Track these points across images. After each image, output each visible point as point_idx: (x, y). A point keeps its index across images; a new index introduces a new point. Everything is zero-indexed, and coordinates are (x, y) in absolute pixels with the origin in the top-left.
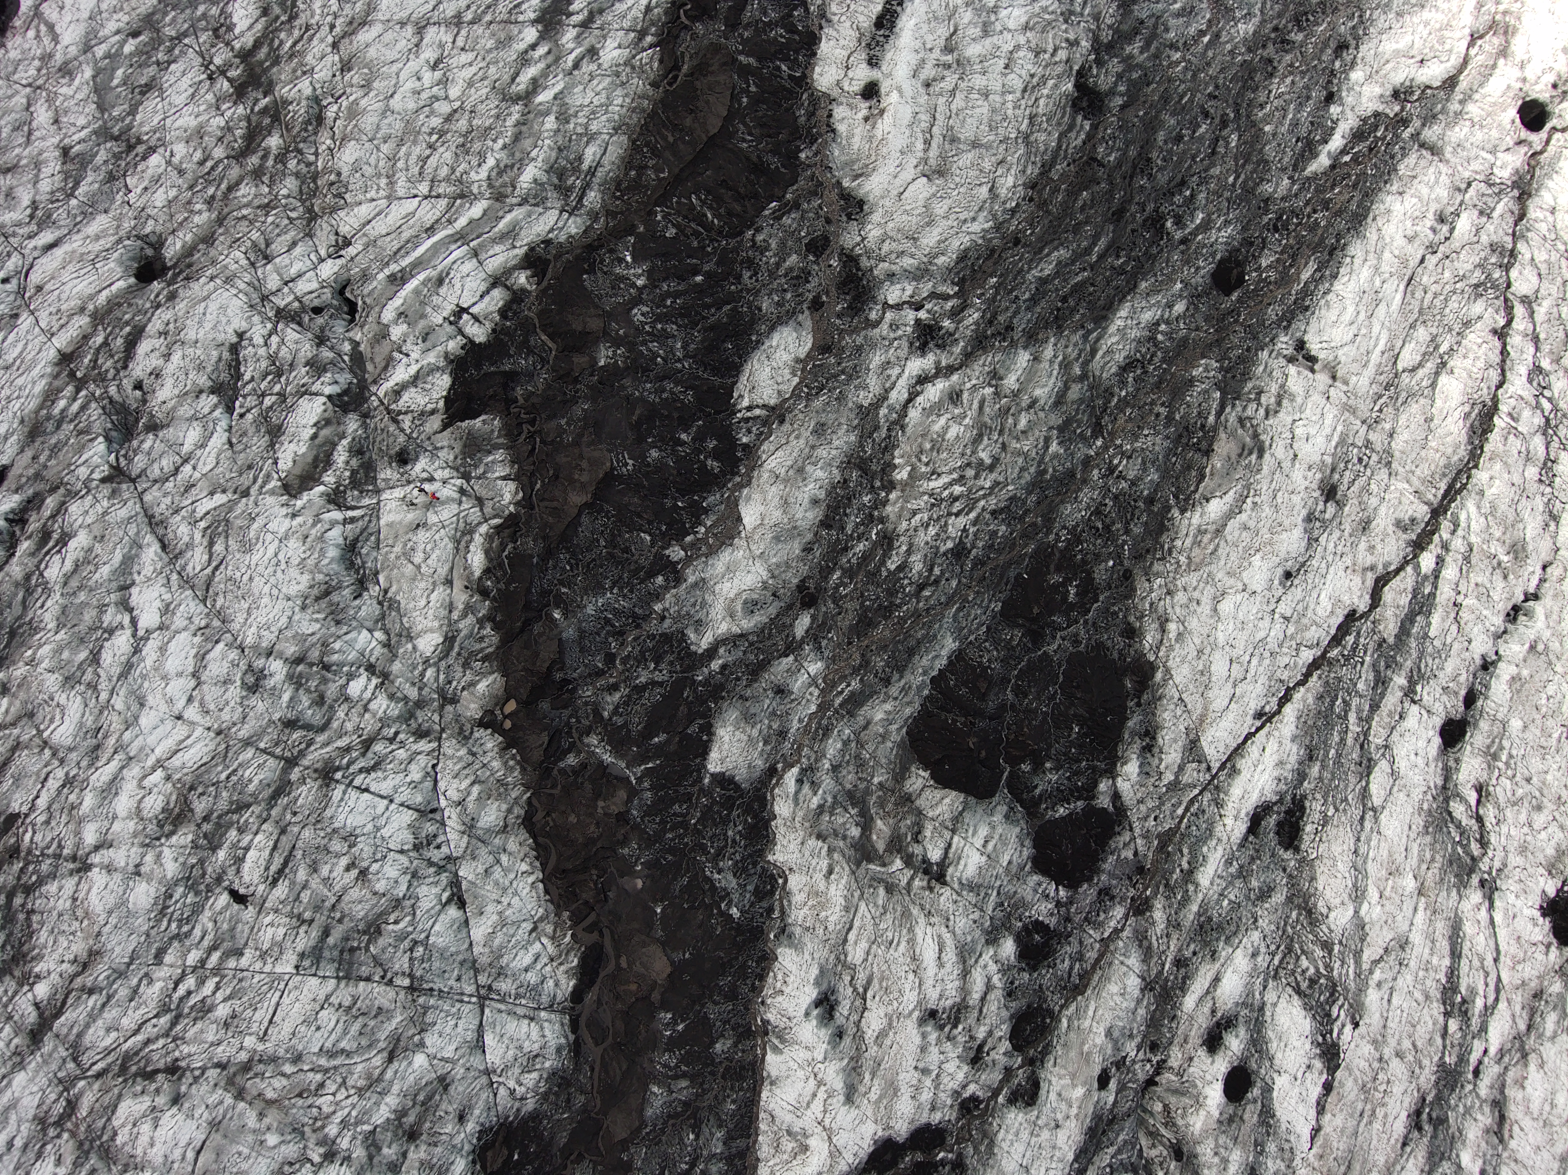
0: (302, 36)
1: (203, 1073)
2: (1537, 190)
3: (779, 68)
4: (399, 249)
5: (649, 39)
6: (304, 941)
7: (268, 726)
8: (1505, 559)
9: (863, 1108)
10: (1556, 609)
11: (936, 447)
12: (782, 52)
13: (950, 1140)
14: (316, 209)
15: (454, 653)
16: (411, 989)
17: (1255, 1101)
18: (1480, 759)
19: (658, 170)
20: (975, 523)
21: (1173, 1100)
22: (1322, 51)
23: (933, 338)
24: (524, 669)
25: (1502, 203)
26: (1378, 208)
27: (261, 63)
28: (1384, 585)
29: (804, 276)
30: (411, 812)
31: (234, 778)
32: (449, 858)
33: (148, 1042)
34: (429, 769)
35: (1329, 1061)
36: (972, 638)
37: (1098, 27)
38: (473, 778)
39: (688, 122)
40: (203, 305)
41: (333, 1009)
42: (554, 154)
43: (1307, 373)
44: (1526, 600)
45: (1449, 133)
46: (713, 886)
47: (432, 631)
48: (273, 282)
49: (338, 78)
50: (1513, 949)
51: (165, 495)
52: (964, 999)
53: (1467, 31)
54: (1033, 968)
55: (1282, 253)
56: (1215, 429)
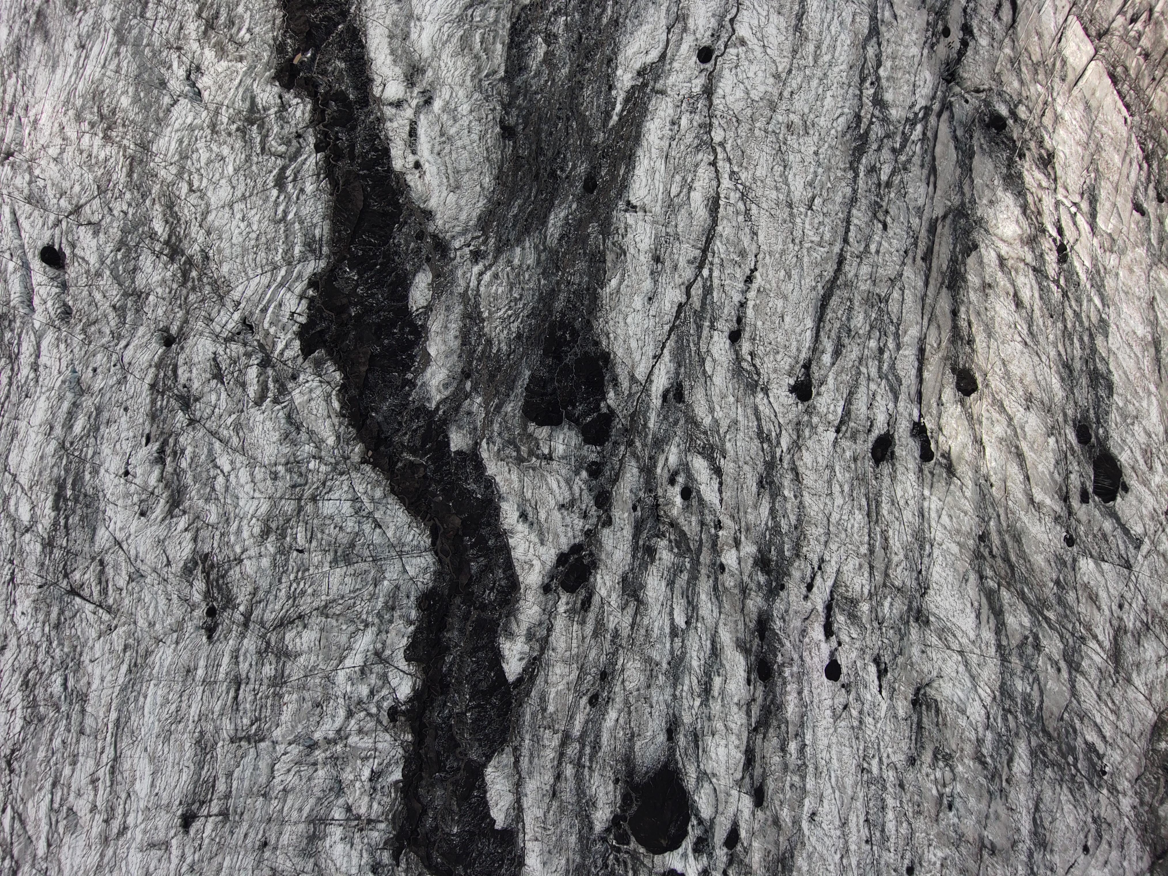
0: (186, 227)
1: (311, 614)
2: (716, 89)
3: (377, 169)
4: (260, 298)
5: (322, 176)
6: (329, 557)
7: (286, 489)
8: (738, 259)
9: (548, 545)
10: (765, 271)
11: (495, 299)
12: (376, 162)
13: (585, 547)
14: (222, 294)
15: (342, 441)
16: (374, 560)
17: (695, 497)
18: (749, 342)
19: (346, 230)
20: (521, 323)
21: (666, 508)
22: (601, 67)
23: (479, 256)
24: (370, 437)
25: (700, 104)
27: (175, 244)
28: (690, 289)
29: (419, 250)
30: (349, 502)
31: (282, 512)
32: (369, 513)
34: (350, 485)
35: (718, 474)
36: (535, 367)
37: (502, 98)
38: (366, 482)
39: (350, 206)
40: (196, 347)
41: (349, 576)
42: (303, 238)
43: (634, 213)
44: (752, 272)
45: (667, 82)
46: (468, 490)
47: (330, 436)
48: (218, 329)
49: (208, 238)
50: (782, 409)
51: (213, 422)
52: (573, 497)
53: (665, 27)
54: (596, 478)
56: (604, 251)
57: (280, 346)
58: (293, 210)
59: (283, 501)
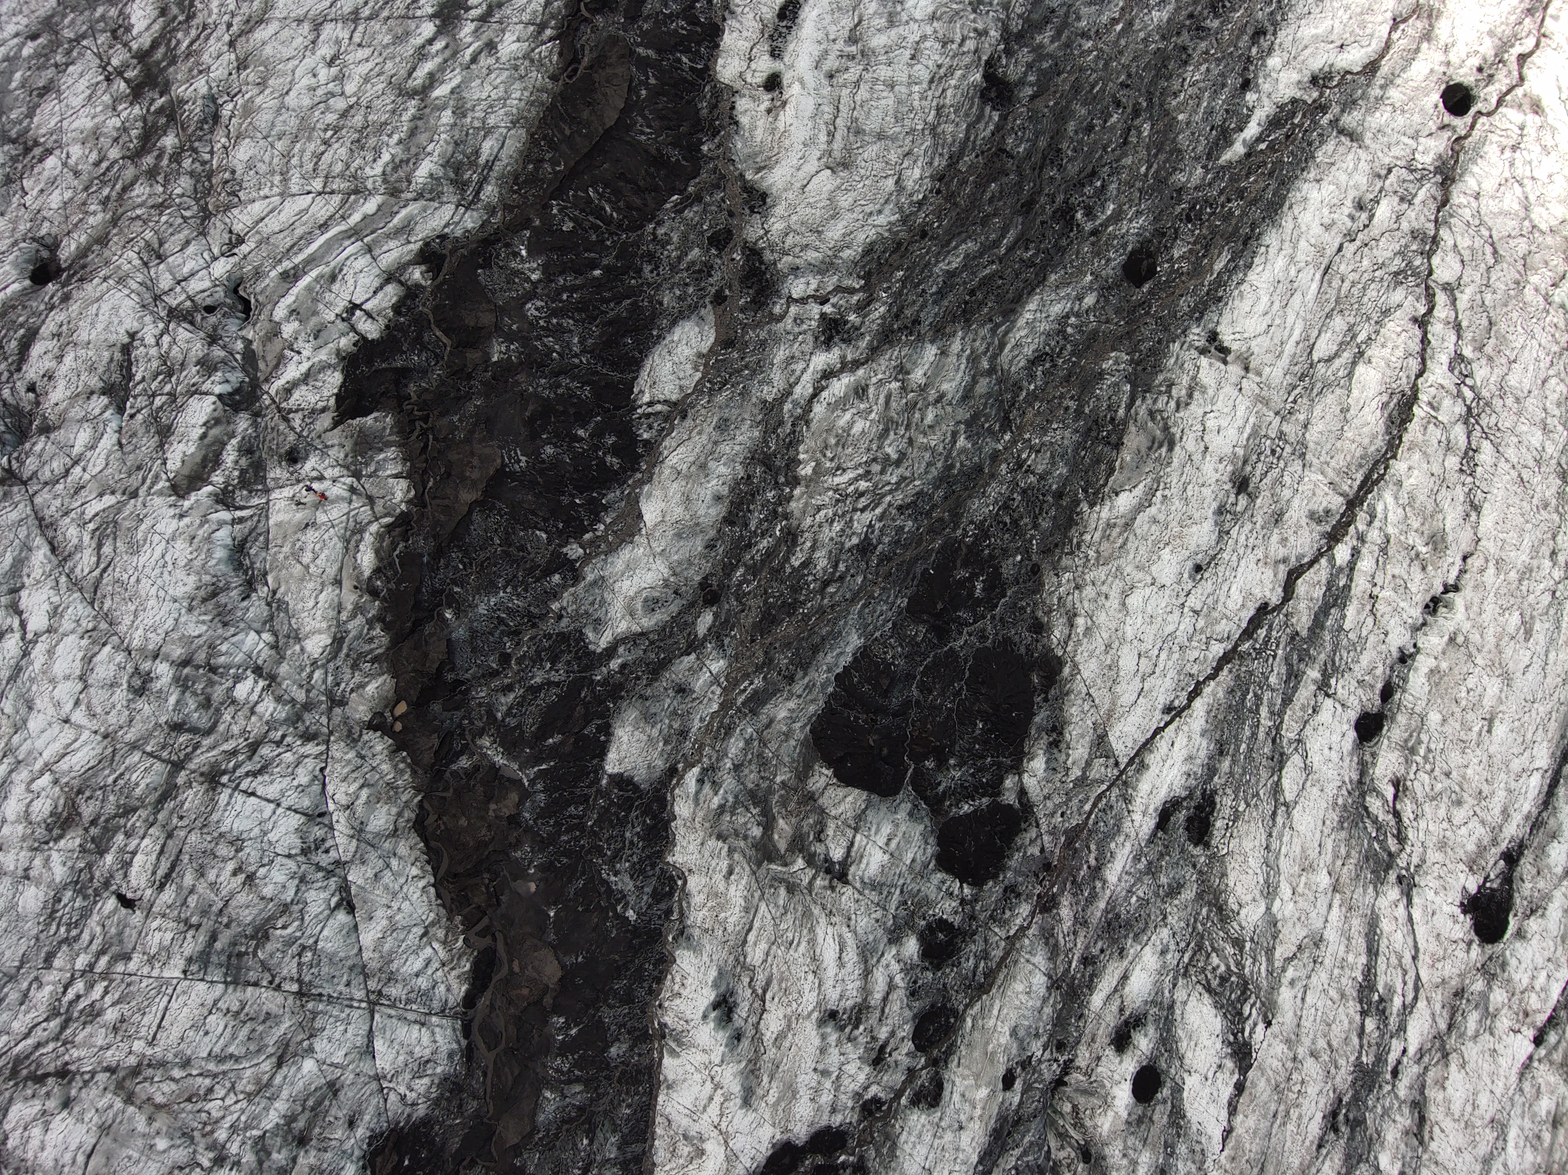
0: (199, 36)
1: (92, 1077)
2: (1461, 176)
3: (679, 61)
4: (292, 247)
5: (549, 32)
6: (192, 945)
7: (155, 729)
8: (1424, 550)
9: (761, 1111)
10: (1476, 600)
11: (841, 442)
12: (682, 44)
13: (852, 1143)
14: (210, 207)
15: (342, 655)
16: (300, 994)
17: (1165, 1101)
18: (1397, 753)
19: (554, 163)
20: (881, 518)
21: (1081, 1100)
22: (1238, 38)
23: (838, 333)
24: (414, 670)
25: (1424, 189)
26: (1294, 196)
27: (158, 63)
28: (1297, 578)
29: (707, 269)
30: (298, 816)
31: (121, 782)
32: (338, 863)
33: (38, 1045)
34: (317, 773)
35: (1240, 1060)
36: (877, 634)
37: (1008, 16)
38: (362, 781)
39: (585, 115)
40: (96, 306)
41: (221, 1014)
42: (450, 149)
43: (1219, 364)
44: (1446, 591)
45: (1369, 119)
46: (609, 888)
47: (319, 632)
48: (166, 281)
49: (234, 76)
50: (1433, 947)
51: (55, 497)
52: (865, 1000)
53: (1389, 15)
54: (937, 967)
55: (1194, 244)
56: (1125, 422)
57: (292, 372)
58: (454, 79)
59: (136, 756)
